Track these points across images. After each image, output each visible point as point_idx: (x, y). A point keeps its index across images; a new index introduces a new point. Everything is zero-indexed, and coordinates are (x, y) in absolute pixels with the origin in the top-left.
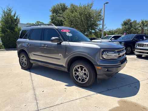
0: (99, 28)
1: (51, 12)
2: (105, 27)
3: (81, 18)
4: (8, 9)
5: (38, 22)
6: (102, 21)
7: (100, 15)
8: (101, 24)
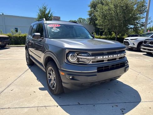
0: (142, 22)
1: (90, 7)
2: (149, 21)
3: (117, 11)
4: (44, 7)
5: (80, 19)
6: (146, 13)
7: (143, 6)
8: (144, 18)
